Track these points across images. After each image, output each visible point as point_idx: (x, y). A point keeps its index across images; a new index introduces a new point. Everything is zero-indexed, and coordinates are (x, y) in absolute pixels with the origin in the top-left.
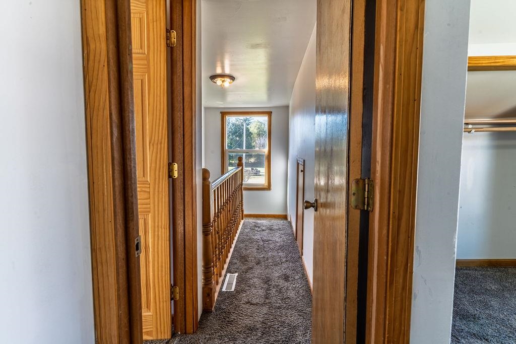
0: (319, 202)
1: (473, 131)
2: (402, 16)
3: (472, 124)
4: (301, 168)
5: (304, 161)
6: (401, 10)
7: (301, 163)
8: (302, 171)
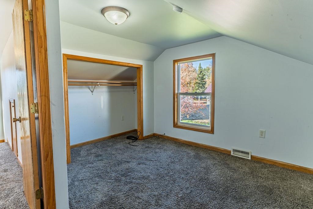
0: (21, 118)
1: (99, 85)
2: (40, 54)
3: (99, 82)
4: (13, 104)
5: (14, 100)
6: (40, 52)
7: (12, 101)
8: (13, 106)
